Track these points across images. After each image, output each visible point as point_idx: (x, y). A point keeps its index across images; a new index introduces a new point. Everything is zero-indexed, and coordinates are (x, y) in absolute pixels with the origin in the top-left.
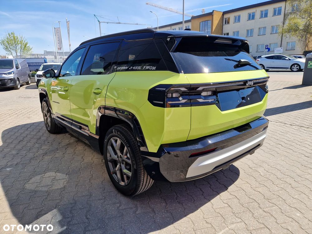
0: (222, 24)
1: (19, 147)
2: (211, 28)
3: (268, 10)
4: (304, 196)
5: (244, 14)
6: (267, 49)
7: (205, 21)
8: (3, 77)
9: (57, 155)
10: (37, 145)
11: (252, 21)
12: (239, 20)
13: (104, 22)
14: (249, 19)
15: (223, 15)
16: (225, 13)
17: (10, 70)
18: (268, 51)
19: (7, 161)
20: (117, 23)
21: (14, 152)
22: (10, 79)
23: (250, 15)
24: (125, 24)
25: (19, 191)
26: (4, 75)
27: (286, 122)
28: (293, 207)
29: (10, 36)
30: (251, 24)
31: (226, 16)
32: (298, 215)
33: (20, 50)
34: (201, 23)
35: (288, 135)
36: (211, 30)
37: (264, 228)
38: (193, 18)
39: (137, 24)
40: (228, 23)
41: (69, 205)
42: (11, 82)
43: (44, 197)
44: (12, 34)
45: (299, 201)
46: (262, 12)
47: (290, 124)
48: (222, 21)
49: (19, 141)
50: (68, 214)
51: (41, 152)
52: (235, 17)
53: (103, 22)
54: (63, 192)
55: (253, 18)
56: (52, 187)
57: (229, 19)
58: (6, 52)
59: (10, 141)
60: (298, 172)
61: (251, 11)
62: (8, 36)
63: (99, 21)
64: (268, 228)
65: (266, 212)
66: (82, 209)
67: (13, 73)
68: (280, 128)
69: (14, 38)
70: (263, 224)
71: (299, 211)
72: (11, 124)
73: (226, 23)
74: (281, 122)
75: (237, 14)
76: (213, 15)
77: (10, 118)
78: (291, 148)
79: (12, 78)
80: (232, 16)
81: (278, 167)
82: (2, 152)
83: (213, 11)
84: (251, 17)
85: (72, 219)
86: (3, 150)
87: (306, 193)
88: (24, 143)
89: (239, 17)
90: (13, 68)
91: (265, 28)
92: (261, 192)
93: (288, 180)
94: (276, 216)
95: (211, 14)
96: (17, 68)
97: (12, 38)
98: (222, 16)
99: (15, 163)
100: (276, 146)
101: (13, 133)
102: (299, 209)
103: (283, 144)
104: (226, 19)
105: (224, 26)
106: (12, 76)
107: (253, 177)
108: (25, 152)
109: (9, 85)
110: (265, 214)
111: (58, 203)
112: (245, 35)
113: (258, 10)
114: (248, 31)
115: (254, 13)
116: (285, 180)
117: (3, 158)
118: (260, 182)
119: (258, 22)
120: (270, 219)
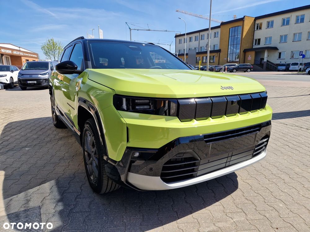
0: (253, 30)
1: (40, 133)
2: (241, 33)
3: (304, 15)
4: (294, 190)
5: (278, 20)
6: (301, 55)
7: (235, 27)
8: (39, 78)
9: (70, 141)
10: (55, 132)
11: (286, 27)
12: (272, 26)
13: (135, 29)
14: (283, 24)
15: (255, 20)
16: (257, 18)
17: (45, 71)
18: (303, 58)
19: (28, 142)
20: (147, 30)
21: (35, 137)
22: (45, 79)
23: (284, 20)
24: (154, 30)
25: (31, 165)
26: (40, 76)
27: (302, 126)
28: (278, 198)
29: (49, 42)
30: (285, 30)
31: (258, 22)
32: (281, 205)
33: (58, 55)
34: (231, 29)
35: (299, 138)
36: (241, 36)
37: (241, 212)
38: (223, 24)
39: (166, 31)
40: (260, 28)
41: (68, 178)
42: (46, 82)
43: (51, 171)
44: (51, 40)
45: (287, 194)
46: (297, 17)
47: (307, 128)
48: (254, 26)
49: (41, 128)
50: (66, 185)
51: (57, 137)
52: (268, 23)
53: (133, 29)
54: (67, 169)
55: (288, 23)
56: (59, 164)
57: (261, 24)
58: (46, 57)
59: (34, 128)
60: (297, 170)
61: (285, 16)
62: (48, 43)
63: (130, 28)
64: (245, 213)
65: (248, 200)
66: (79, 182)
67: (47, 74)
68: (294, 131)
69: (53, 44)
70: (241, 209)
71: (283, 202)
72: (38, 115)
73: (257, 29)
74: (297, 126)
75: (270, 19)
76: (244, 21)
77: (38, 111)
78: (298, 149)
79: (47, 78)
80: (264, 22)
81: (277, 164)
82: (26, 136)
83: (244, 16)
84: (286, 23)
85: (68, 189)
86: (27, 134)
87: (298, 188)
88: (45, 130)
89: (272, 22)
90: (48, 69)
91: (301, 33)
92: (249, 184)
93: (283, 176)
94: (256, 204)
95: (242, 20)
96: (52, 70)
97: (52, 44)
98: (254, 22)
99: (34, 144)
100: (282, 147)
101: (38, 122)
102: (284, 201)
103: (291, 145)
104: (258, 24)
105: (255, 31)
106: (46, 77)
107: (247, 171)
108: (44, 137)
109: (43, 85)
110: (247, 201)
111: (61, 176)
112: (279, 41)
113: (293, 16)
114: (281, 37)
115: (289, 18)
116: (279, 175)
117: (25, 140)
118: (252, 176)
119: (293, 28)
120: (250, 206)
